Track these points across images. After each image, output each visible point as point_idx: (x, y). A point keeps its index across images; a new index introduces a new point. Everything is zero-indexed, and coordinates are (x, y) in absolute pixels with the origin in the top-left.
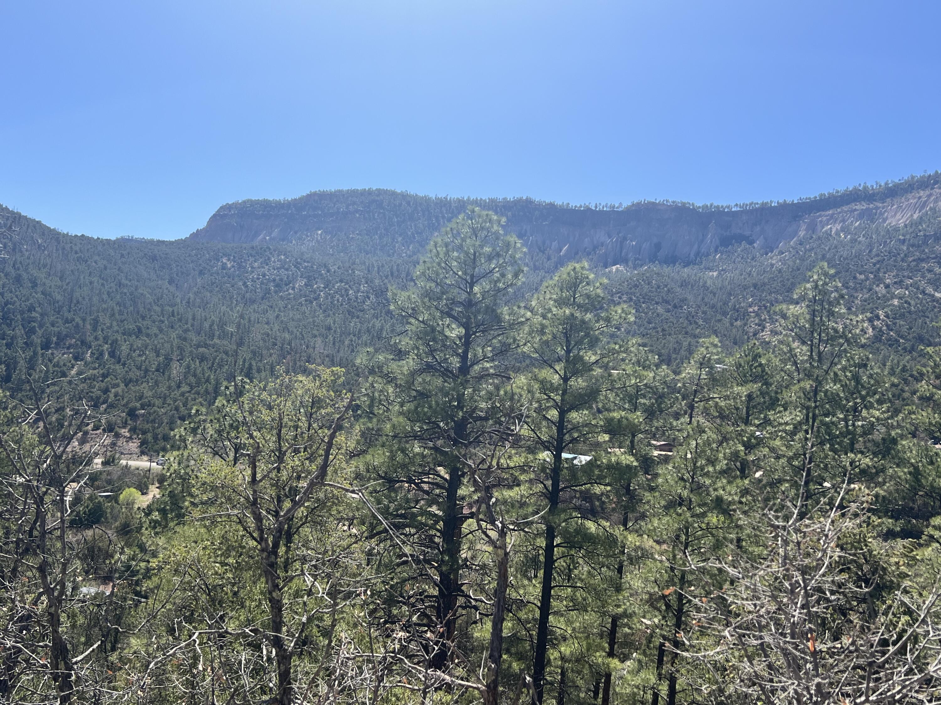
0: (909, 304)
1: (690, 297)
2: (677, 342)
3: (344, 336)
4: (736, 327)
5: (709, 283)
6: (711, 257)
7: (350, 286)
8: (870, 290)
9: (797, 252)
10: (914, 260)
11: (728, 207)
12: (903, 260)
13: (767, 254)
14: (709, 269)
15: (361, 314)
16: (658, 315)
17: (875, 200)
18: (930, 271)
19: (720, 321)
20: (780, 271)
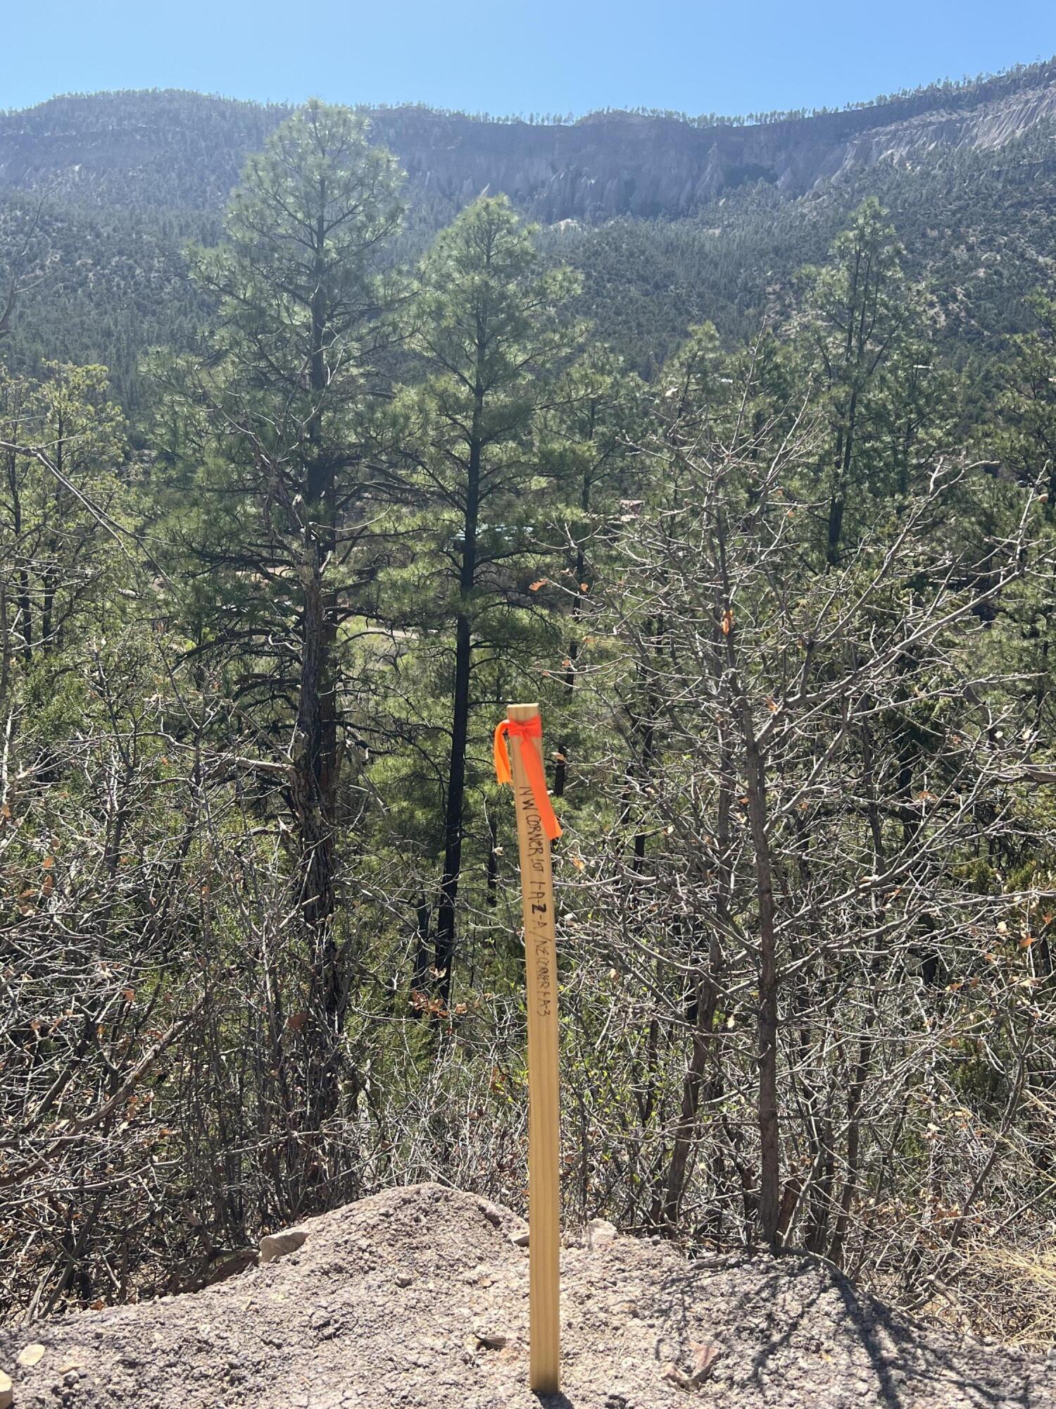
0: (1001, 275)
1: (680, 271)
2: (660, 344)
3: (133, 346)
4: (748, 317)
5: (708, 247)
6: (711, 204)
7: (136, 261)
8: (946, 253)
9: (841, 195)
10: (1011, 206)
11: (738, 120)
12: (995, 206)
13: (795, 199)
14: (707, 223)
15: (158, 308)
16: (631, 301)
17: (960, 107)
18: (1033, 222)
19: (723, 308)
20: (814, 226)
